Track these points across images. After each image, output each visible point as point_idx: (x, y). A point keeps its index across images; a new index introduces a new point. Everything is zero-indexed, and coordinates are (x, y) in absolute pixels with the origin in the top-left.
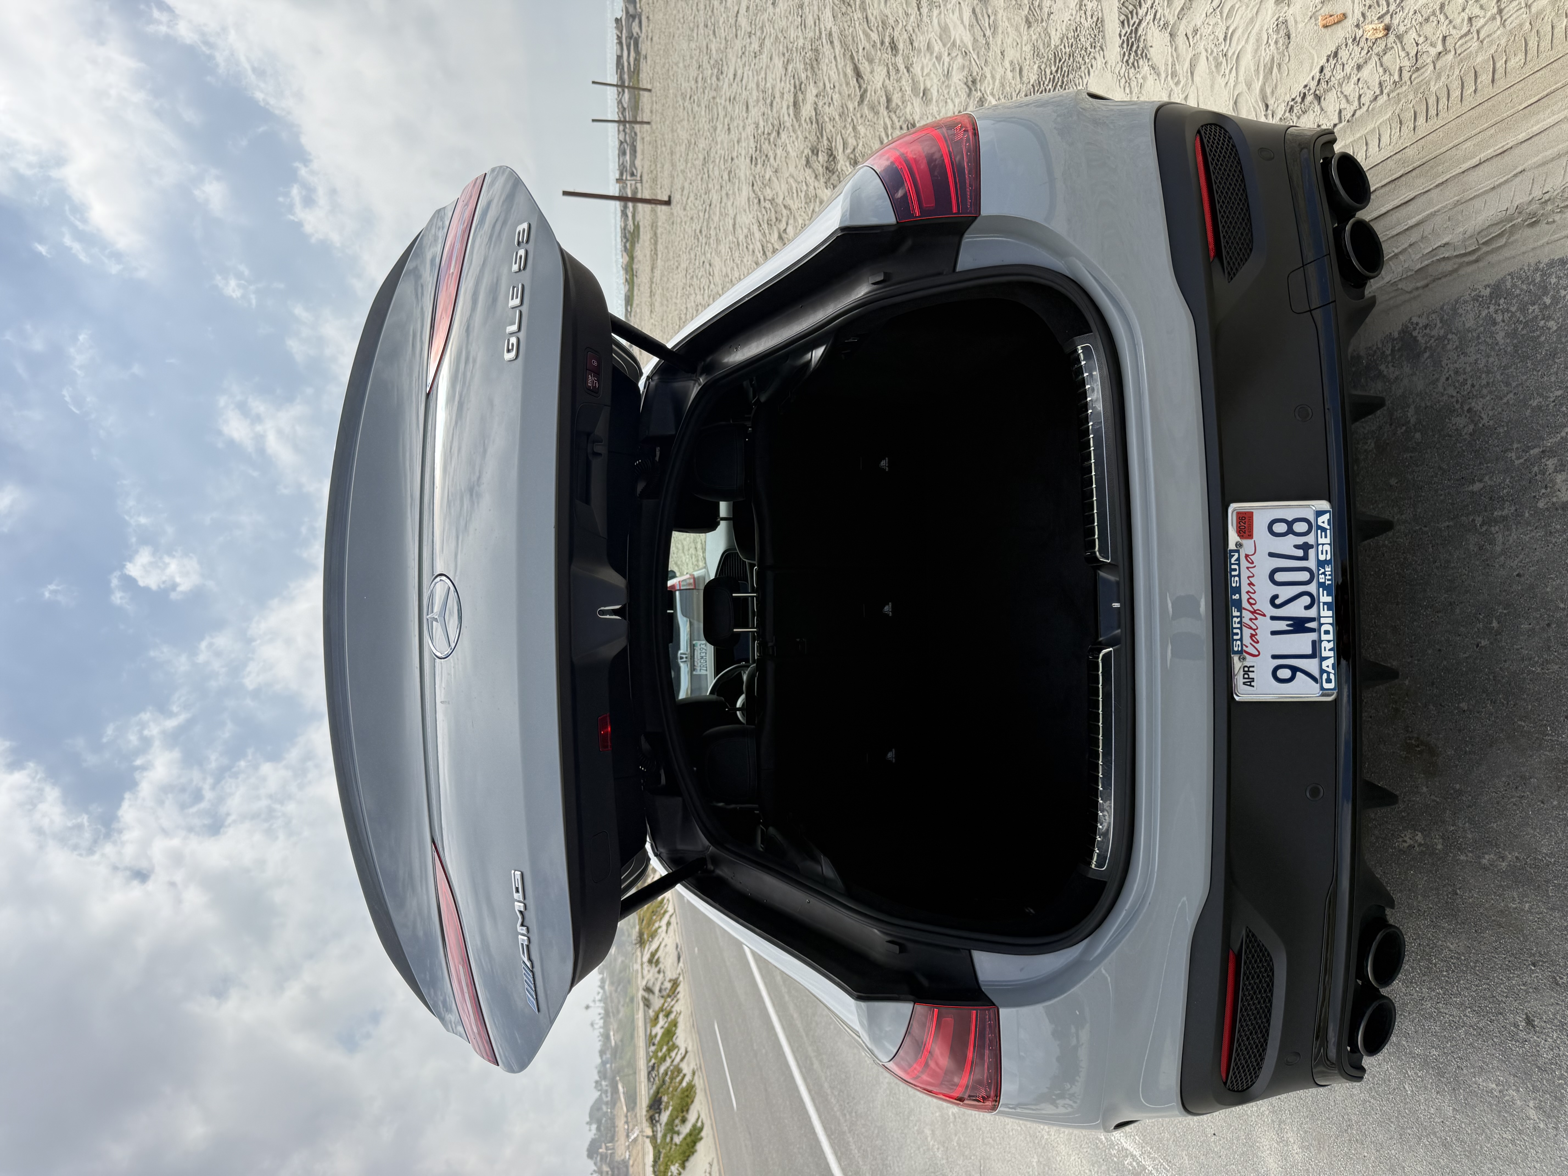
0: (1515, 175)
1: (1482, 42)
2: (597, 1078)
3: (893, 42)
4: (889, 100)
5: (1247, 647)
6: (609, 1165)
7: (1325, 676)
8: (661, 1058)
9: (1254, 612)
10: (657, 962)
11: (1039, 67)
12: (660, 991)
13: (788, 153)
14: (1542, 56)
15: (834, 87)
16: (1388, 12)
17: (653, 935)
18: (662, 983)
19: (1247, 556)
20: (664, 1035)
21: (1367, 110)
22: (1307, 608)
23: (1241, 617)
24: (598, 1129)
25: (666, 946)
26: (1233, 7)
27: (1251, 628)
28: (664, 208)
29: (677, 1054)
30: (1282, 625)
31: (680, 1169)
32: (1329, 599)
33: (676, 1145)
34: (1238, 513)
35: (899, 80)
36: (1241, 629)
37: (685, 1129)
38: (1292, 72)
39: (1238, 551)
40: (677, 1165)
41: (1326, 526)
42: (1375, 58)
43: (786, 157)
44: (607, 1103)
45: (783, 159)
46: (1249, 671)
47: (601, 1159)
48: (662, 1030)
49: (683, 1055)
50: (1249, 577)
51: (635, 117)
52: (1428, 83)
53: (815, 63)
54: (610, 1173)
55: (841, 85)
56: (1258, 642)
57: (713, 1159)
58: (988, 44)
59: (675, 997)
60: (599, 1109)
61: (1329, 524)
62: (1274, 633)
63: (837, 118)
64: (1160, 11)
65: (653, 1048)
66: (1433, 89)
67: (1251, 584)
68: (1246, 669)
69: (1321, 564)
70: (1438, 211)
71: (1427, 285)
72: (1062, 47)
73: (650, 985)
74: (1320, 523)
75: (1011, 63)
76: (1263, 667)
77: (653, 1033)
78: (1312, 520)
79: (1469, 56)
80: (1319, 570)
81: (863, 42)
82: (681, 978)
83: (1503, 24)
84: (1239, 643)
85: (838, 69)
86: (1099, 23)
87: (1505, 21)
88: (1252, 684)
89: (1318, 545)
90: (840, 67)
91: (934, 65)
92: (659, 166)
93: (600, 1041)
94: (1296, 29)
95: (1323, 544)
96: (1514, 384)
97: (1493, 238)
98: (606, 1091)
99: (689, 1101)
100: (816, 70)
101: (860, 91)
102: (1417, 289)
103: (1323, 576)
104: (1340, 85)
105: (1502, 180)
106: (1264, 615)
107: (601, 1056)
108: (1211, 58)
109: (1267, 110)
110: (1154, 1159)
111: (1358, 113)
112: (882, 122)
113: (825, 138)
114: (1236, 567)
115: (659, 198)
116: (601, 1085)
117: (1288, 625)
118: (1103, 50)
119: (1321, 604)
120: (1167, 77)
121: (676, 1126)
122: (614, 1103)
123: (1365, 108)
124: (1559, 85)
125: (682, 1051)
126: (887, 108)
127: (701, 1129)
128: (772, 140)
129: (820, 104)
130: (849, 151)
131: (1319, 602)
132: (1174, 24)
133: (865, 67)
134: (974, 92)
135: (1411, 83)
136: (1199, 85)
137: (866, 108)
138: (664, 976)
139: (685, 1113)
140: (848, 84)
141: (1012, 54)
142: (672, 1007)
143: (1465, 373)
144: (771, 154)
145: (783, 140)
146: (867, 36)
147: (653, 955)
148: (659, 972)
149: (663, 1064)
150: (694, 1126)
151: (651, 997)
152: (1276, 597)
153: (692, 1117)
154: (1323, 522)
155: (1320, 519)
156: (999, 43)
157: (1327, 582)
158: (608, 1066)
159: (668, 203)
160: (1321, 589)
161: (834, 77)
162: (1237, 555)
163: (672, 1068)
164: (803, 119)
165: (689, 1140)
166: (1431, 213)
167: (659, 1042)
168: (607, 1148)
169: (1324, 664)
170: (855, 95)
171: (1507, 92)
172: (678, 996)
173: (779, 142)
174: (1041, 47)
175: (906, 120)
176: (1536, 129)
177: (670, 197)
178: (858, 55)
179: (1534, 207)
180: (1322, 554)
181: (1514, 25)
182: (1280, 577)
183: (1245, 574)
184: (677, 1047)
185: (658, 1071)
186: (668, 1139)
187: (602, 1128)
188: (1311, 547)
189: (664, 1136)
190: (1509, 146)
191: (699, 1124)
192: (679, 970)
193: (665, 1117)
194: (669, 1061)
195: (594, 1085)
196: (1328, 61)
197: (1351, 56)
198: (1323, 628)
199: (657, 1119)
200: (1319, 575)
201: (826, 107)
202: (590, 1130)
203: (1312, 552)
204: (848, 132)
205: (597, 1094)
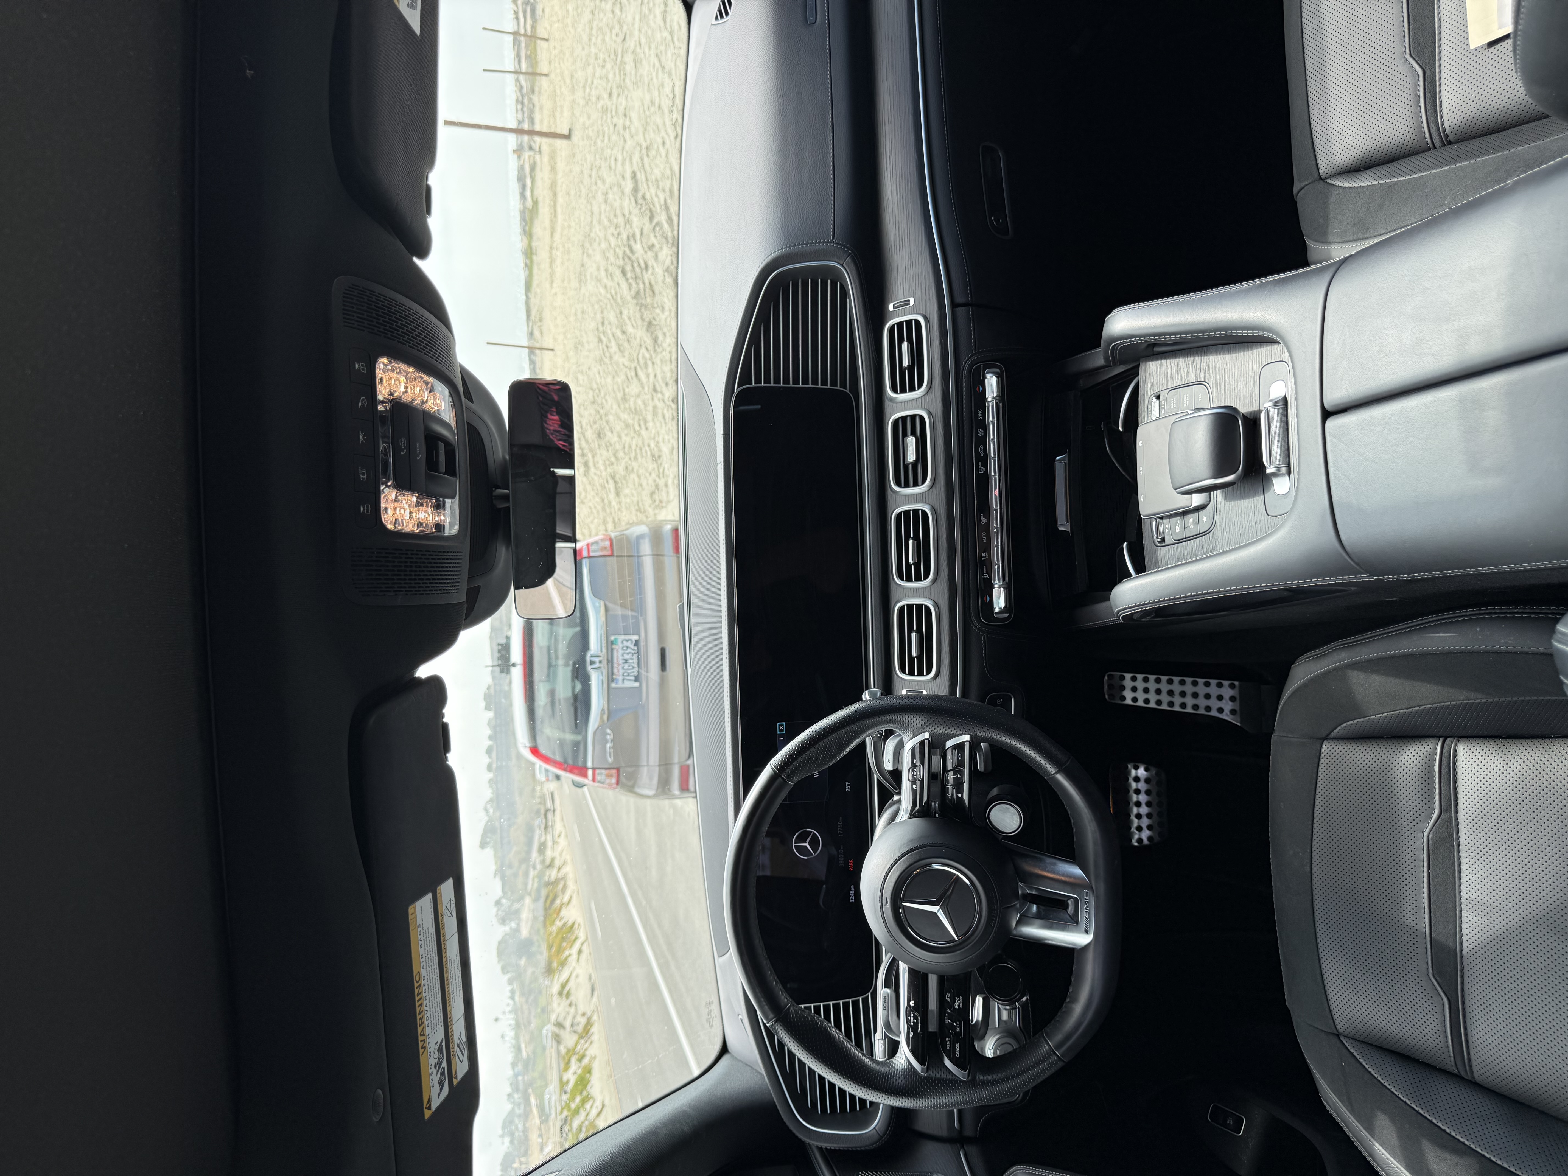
2: (509, 1090)
8: (575, 1110)
10: (568, 995)
12: (572, 1025)
17: (563, 964)
18: (574, 1017)
20: (576, 1084)
24: (512, 1142)
25: (577, 976)
28: (564, 142)
29: (592, 1107)
44: (519, 1116)
48: (576, 1076)
49: (599, 1110)
59: (589, 1038)
60: (511, 1122)
65: (565, 1097)
73: (561, 1019)
77: (565, 1079)
82: (595, 1017)
93: (512, 1052)
98: (519, 1105)
107: (513, 1068)
115: (559, 131)
116: (513, 1098)
122: (526, 1116)
125: (598, 1104)
138: (576, 1009)
142: (586, 1050)
147: (563, 986)
148: (570, 1005)
149: (577, 1117)
151: (561, 1032)
158: (520, 1078)
159: (568, 137)
163: (587, 1123)
167: (572, 1091)
168: (521, 1163)
172: (593, 1038)
184: (592, 1098)
185: (571, 1125)
187: (516, 1142)
192: (592, 1007)
194: (583, 1114)
202: (503, 1143)
205: (509, 1107)
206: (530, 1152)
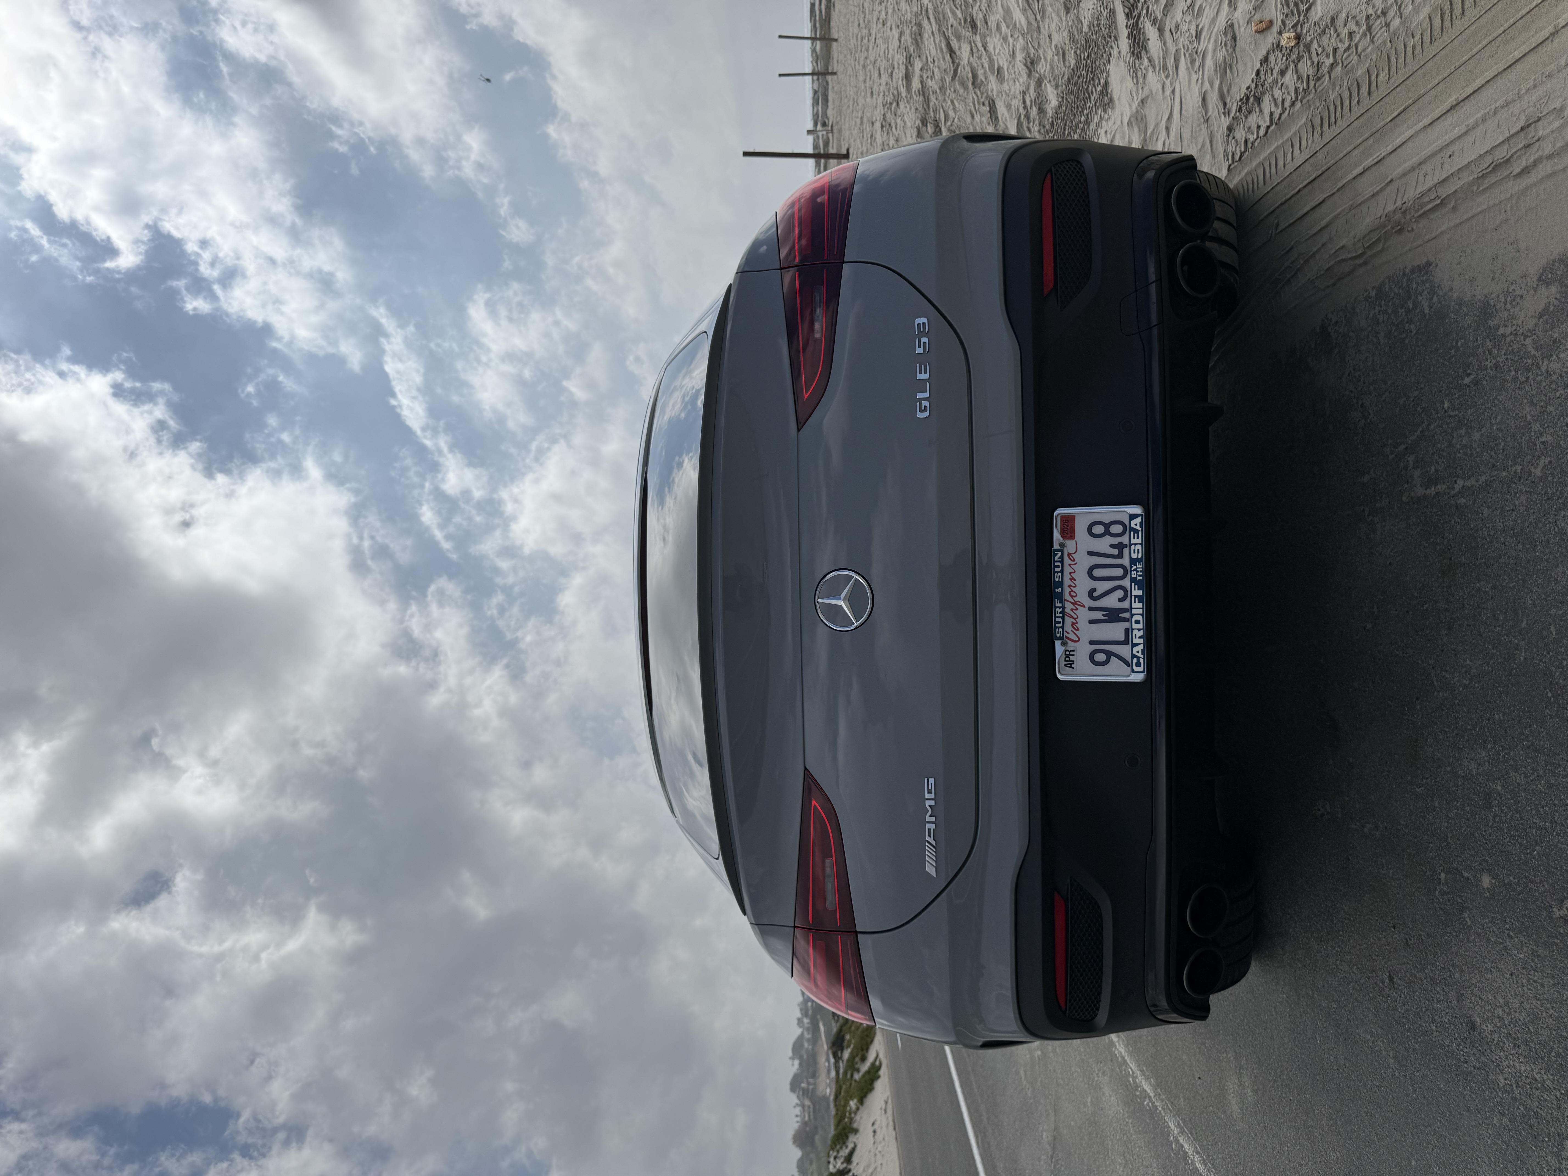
0: (1387, 184)
1: (1360, 56)
2: (799, 1015)
3: (973, 20)
4: (975, 76)
5: (1068, 633)
6: (811, 1100)
7: (1135, 660)
9: (1075, 604)
11: (1075, 52)
13: (905, 123)
14: (1400, 73)
15: (934, 61)
16: (1299, 21)
19: (1069, 554)
21: (1289, 114)
22: (1120, 600)
23: (1063, 607)
24: (801, 1065)
26: (1201, 6)
27: (1072, 617)
30: (1099, 615)
31: (858, 1104)
32: (1140, 593)
33: (855, 1081)
34: (1062, 517)
35: (980, 58)
36: (1062, 618)
37: (865, 1067)
38: (1240, 73)
39: (1060, 550)
40: (855, 1100)
41: (1138, 528)
42: (1292, 66)
43: (904, 127)
44: (809, 1040)
45: (902, 128)
46: (1070, 655)
47: (803, 1094)
50: (1070, 573)
51: (827, 66)
52: (1327, 91)
53: (918, 37)
54: (812, 1107)
55: (939, 60)
56: (1078, 630)
57: (888, 1098)
58: (1039, 27)
60: (801, 1046)
61: (1141, 526)
62: (1091, 622)
63: (938, 91)
64: (1151, 6)
66: (1332, 97)
67: (1072, 579)
68: (1068, 653)
69: (1133, 561)
70: (1339, 214)
71: (1334, 284)
72: (1090, 34)
74: (1133, 526)
75: (1056, 46)
76: (1082, 652)
78: (1127, 522)
79: (1352, 69)
80: (1131, 567)
81: (952, 20)
83: (1372, 40)
84: (1061, 630)
85: (935, 44)
86: (1112, 12)
87: (1374, 37)
88: (1073, 666)
89: (1131, 545)
90: (937, 42)
91: (1002, 45)
92: (843, 117)
94: (1240, 32)
95: (1135, 544)
96: (1389, 383)
97: (1374, 243)
98: (808, 1029)
99: (869, 1040)
100: (920, 44)
101: (953, 65)
102: (1328, 287)
103: (1135, 572)
104: (1272, 88)
105: (1378, 188)
106: (1084, 606)
108: (1187, 55)
109: (1224, 109)
110: (1162, 1100)
111: (1283, 117)
112: (971, 97)
113: (931, 110)
114: (1059, 564)
116: (803, 1022)
117: (1104, 615)
118: (1117, 40)
119: (1133, 597)
120: (1160, 70)
121: (857, 1063)
122: (815, 1040)
123: (1287, 112)
124: (1410, 101)
126: (973, 84)
127: (879, 1068)
128: (893, 109)
129: (925, 77)
130: (949, 123)
131: (1131, 595)
132: (1162, 18)
133: (954, 43)
134: (1034, 73)
135: (1316, 91)
136: (1181, 80)
137: (957, 83)
139: (865, 1051)
140: (944, 59)
141: (1057, 39)
143: (1360, 370)
144: (893, 124)
145: (901, 110)
146: (954, 13)
150: (873, 1064)
152: (1094, 590)
153: (871, 1057)
154: (1136, 525)
155: (1133, 522)
156: (1047, 26)
157: (1139, 578)
159: (846, 156)
160: (1133, 584)
161: (933, 52)
162: (1060, 553)
164: (913, 91)
165: (867, 1077)
166: (1335, 216)
168: (808, 1084)
169: (1135, 649)
170: (950, 70)
171: (1378, 105)
173: (899, 113)
174: (1076, 33)
175: (987, 97)
176: (1398, 142)
177: (848, 150)
178: (948, 32)
179: (1398, 216)
180: (1134, 552)
181: (1380, 41)
182: (1097, 573)
183: (1067, 570)
186: (849, 1076)
187: (804, 1064)
188: (1126, 546)
189: (845, 1073)
190: (1382, 156)
191: (877, 1063)
193: (846, 1054)
195: (796, 1022)
196: (1261, 65)
197: (1277, 61)
198: (1135, 618)
199: (839, 1055)
200: (1131, 571)
201: (929, 80)
202: (793, 1065)
203: (1126, 551)
204: (948, 105)
205: (799, 1031)
206: (817, 1075)
